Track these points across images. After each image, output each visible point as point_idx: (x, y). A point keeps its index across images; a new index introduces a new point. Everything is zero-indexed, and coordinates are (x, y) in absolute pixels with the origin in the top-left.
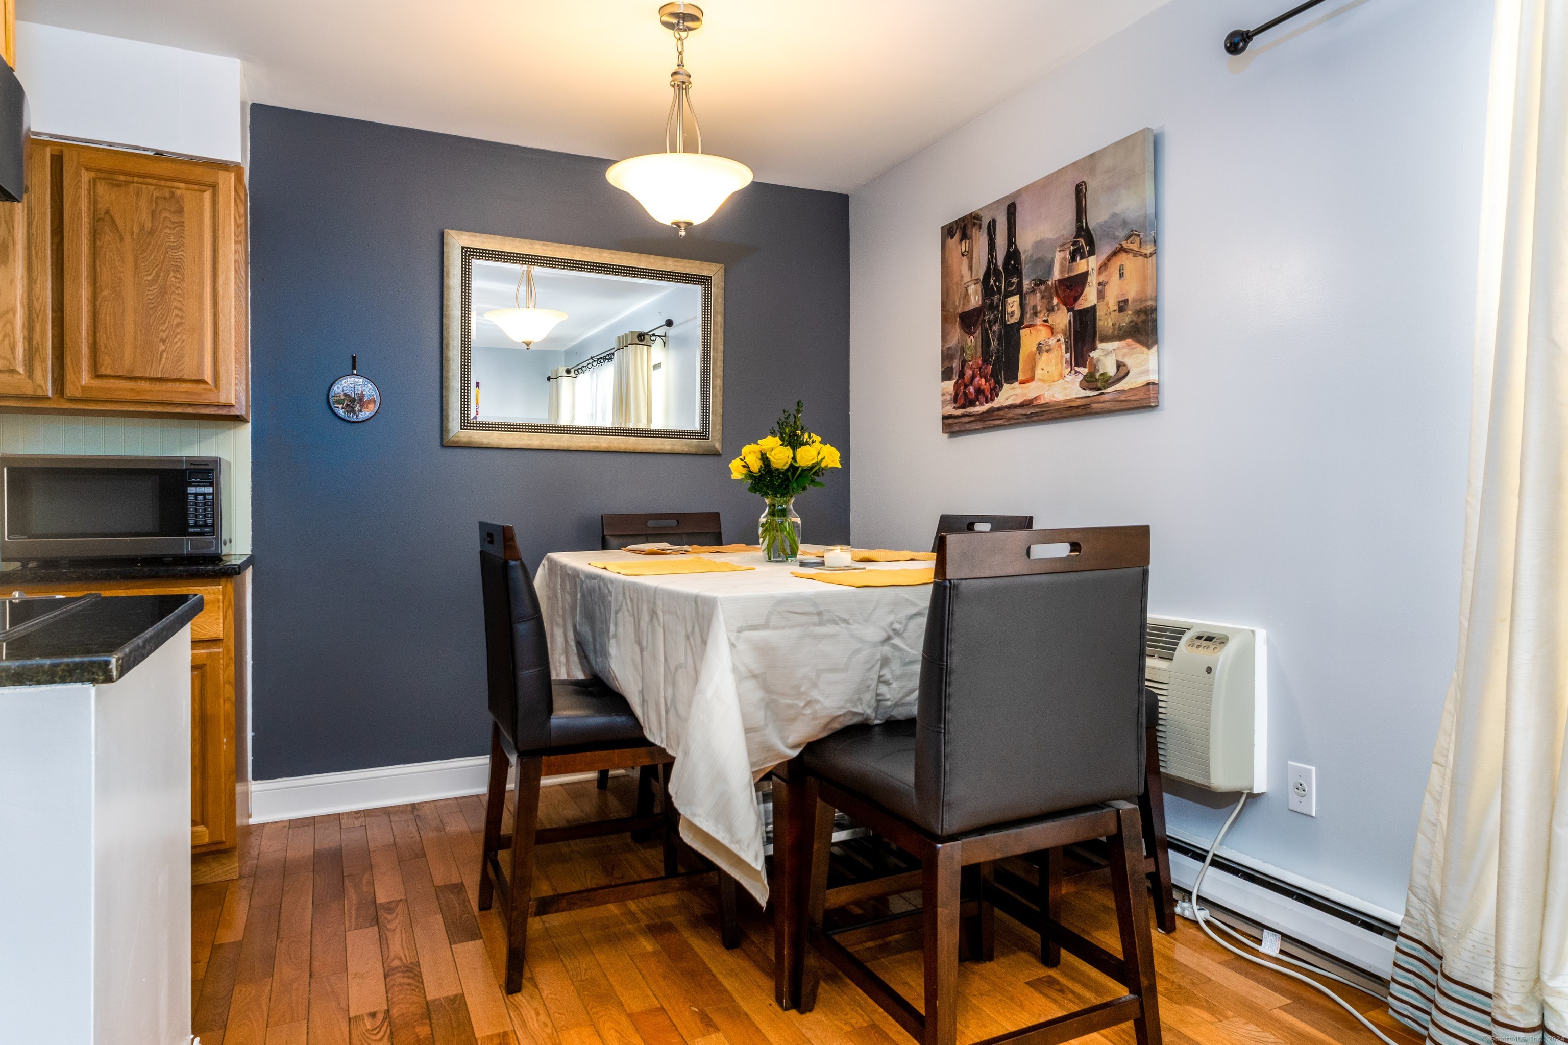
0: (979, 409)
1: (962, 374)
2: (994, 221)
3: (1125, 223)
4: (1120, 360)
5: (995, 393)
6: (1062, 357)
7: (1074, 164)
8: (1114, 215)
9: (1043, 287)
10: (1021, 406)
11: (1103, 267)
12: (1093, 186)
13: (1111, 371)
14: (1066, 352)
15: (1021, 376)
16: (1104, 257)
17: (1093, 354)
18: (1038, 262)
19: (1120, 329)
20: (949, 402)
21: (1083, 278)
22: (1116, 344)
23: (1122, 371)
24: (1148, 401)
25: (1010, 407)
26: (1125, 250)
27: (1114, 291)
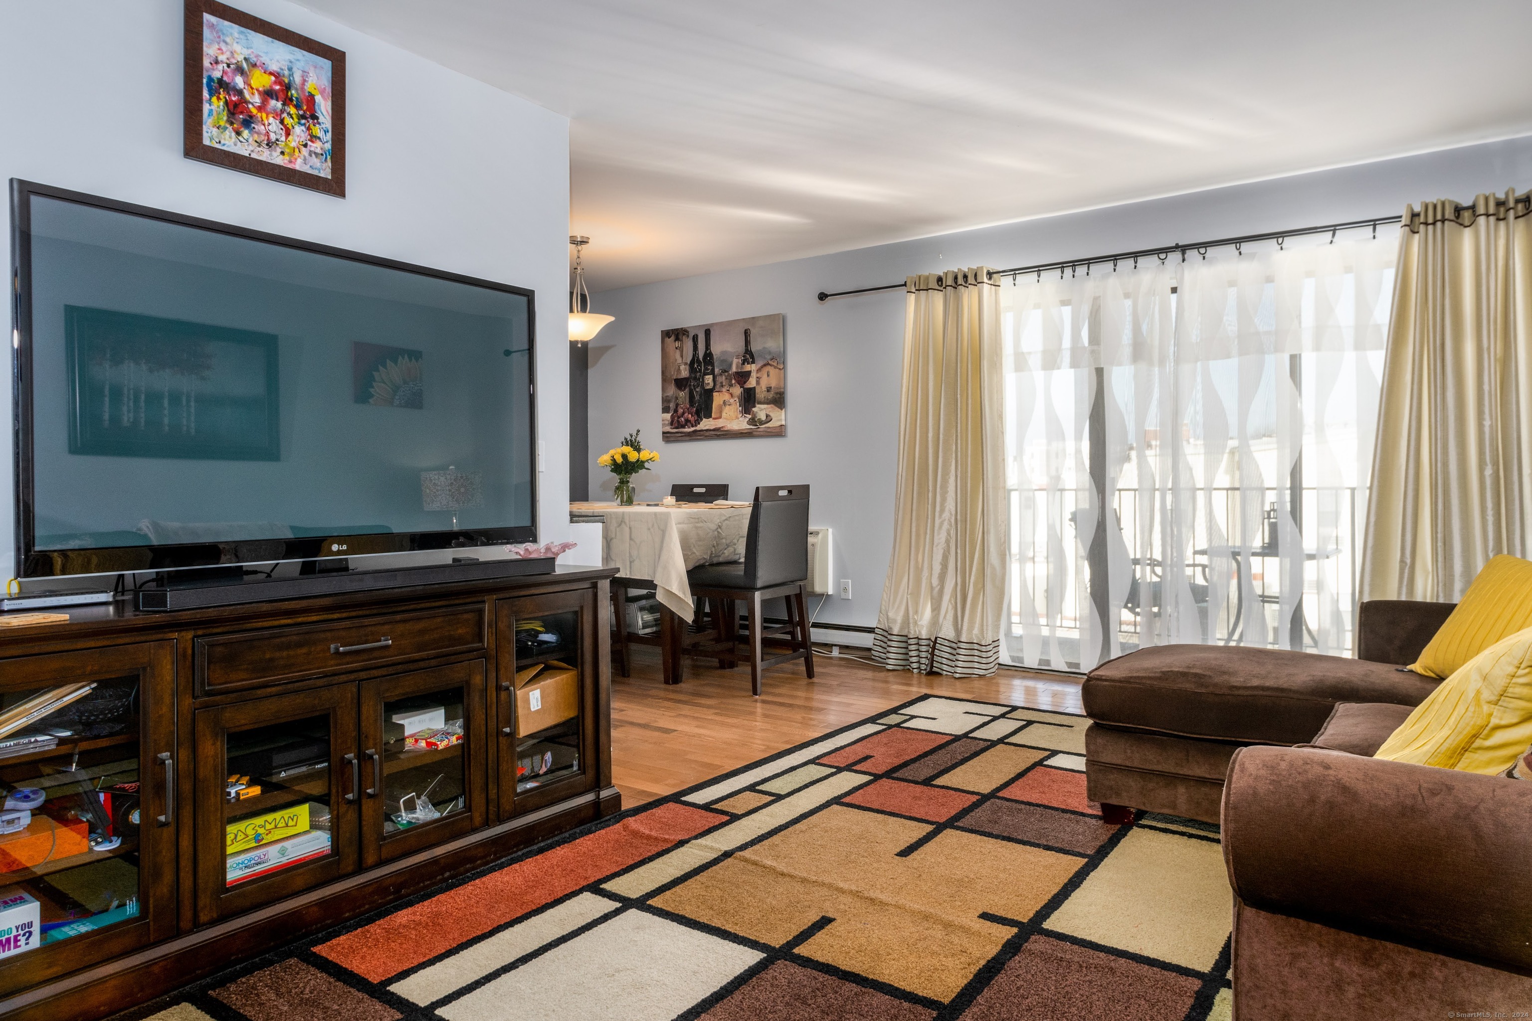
0: (687, 430)
1: (676, 411)
2: (697, 335)
3: (770, 353)
4: (768, 413)
5: (697, 422)
6: (737, 409)
7: (744, 320)
8: (764, 348)
9: (726, 374)
10: (714, 430)
11: (759, 370)
12: (753, 332)
13: (763, 418)
14: (740, 407)
15: (713, 415)
16: (759, 366)
17: (753, 409)
18: (723, 361)
19: (768, 399)
20: (667, 425)
21: (748, 374)
22: (765, 406)
23: (769, 419)
24: (779, 433)
25: (707, 430)
26: (770, 365)
27: (765, 382)
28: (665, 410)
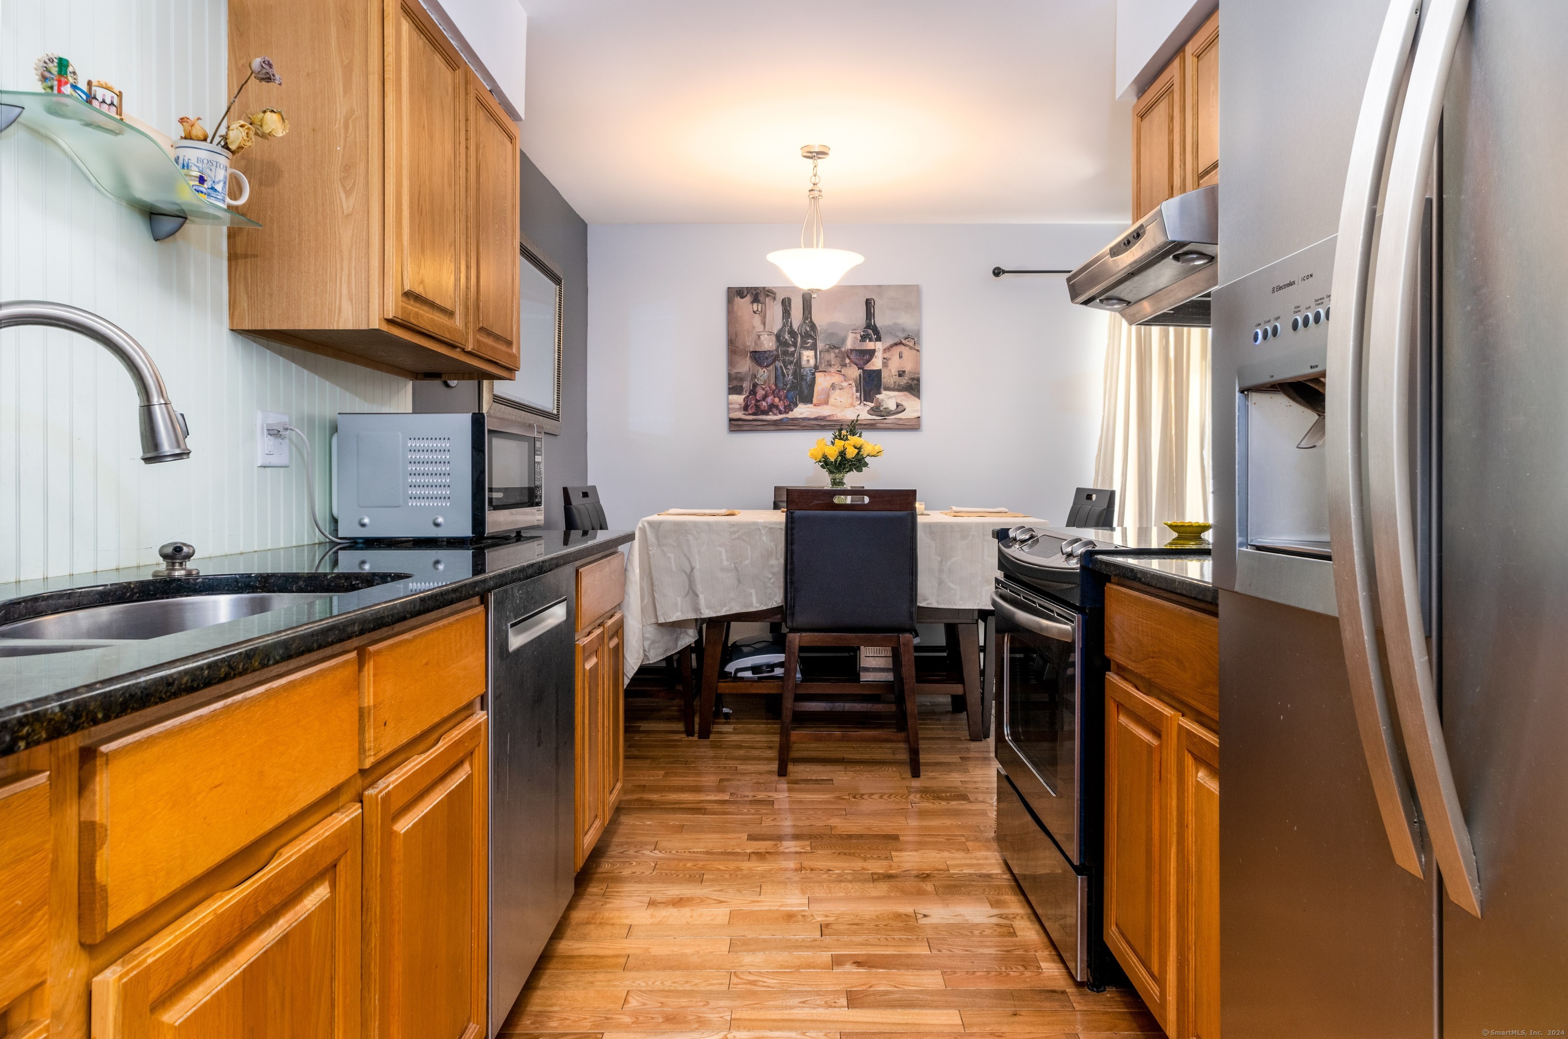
0: (771, 417)
1: (753, 392)
2: (789, 300)
3: (904, 330)
4: (899, 402)
5: (789, 409)
6: (853, 394)
7: (865, 286)
8: (896, 324)
9: (837, 351)
10: (816, 419)
11: (886, 350)
12: (880, 303)
13: (893, 407)
14: (857, 391)
15: (815, 400)
16: (888, 344)
17: (878, 396)
18: (831, 335)
19: (899, 385)
20: (739, 410)
21: (872, 353)
22: (896, 393)
23: (900, 409)
24: (914, 426)
25: (804, 419)
26: (903, 344)
27: (895, 365)
28: (734, 389)
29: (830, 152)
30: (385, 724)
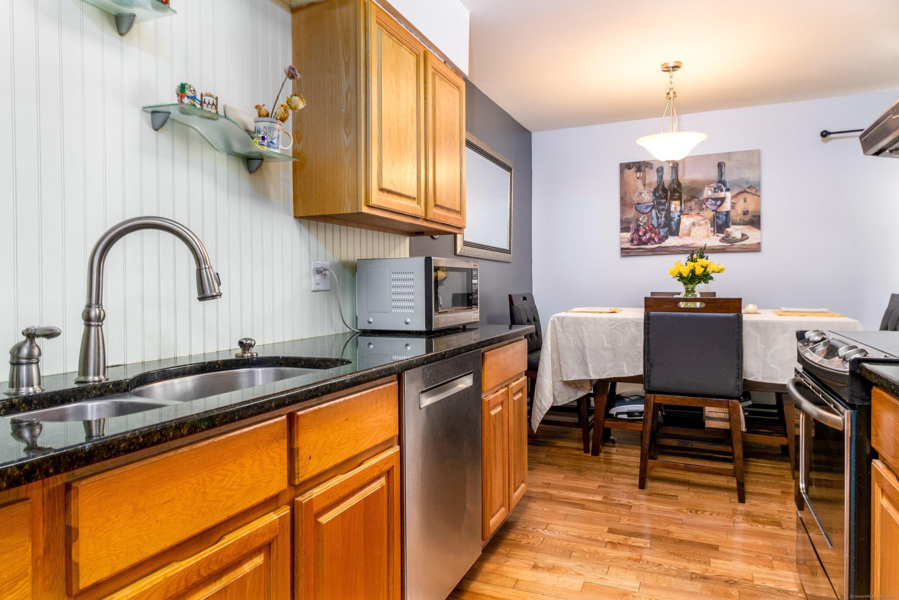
0: (649, 246)
1: (637, 230)
2: (662, 168)
3: (747, 182)
4: (744, 233)
5: (662, 240)
6: (708, 229)
7: (717, 154)
8: (740, 178)
9: (696, 200)
10: (681, 246)
11: (734, 197)
12: (728, 165)
13: (739, 236)
14: (711, 227)
15: (680, 234)
16: (735, 193)
17: (727, 229)
18: (692, 189)
19: (744, 221)
20: (628, 242)
21: (723, 200)
22: (741, 227)
23: (744, 237)
24: (756, 248)
25: (673, 247)
27: (740, 207)
28: (624, 229)
29: (682, 66)
30: (310, 458)
